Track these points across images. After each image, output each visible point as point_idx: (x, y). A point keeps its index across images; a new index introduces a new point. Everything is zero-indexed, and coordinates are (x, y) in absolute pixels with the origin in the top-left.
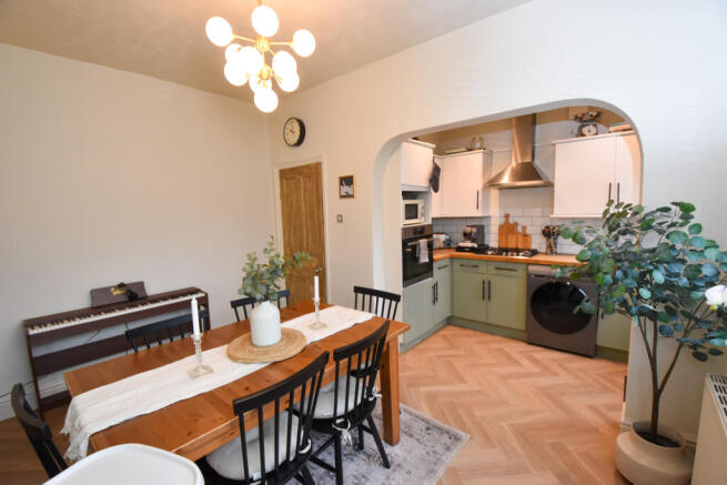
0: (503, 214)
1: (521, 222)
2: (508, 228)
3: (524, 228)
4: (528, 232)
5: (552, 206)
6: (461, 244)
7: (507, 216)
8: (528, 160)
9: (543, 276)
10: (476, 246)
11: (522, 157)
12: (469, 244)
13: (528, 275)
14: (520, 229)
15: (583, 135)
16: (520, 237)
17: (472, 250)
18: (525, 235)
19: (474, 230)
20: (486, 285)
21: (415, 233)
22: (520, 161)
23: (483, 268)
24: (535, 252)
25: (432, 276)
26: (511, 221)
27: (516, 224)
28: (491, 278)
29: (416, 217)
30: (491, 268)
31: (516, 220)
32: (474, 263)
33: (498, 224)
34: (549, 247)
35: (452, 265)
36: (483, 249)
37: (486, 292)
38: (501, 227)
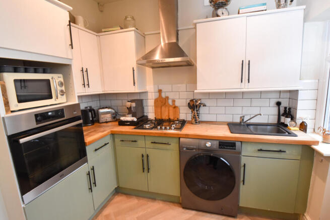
0: (157, 90)
1: (171, 96)
2: (161, 102)
3: (174, 101)
4: (177, 104)
5: (196, 82)
6: (122, 118)
7: (160, 91)
8: (174, 41)
9: (193, 149)
10: (135, 119)
11: (169, 38)
12: (129, 118)
13: (181, 148)
14: (170, 102)
15: (218, 16)
16: (171, 109)
17: (132, 123)
18: (175, 107)
19: (134, 105)
20: (145, 158)
21: (38, 121)
22: (167, 42)
23: (141, 142)
24: (183, 123)
25: (86, 161)
26: (163, 95)
27: (167, 98)
28: (149, 151)
29: (50, 97)
30: (148, 143)
31: (168, 94)
32: (133, 138)
33: (154, 98)
34: (194, 117)
35: (114, 141)
36: (141, 121)
37: (145, 165)
38: (156, 101)
